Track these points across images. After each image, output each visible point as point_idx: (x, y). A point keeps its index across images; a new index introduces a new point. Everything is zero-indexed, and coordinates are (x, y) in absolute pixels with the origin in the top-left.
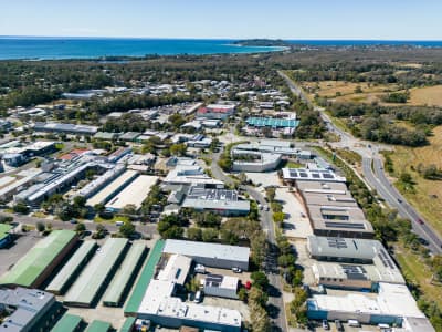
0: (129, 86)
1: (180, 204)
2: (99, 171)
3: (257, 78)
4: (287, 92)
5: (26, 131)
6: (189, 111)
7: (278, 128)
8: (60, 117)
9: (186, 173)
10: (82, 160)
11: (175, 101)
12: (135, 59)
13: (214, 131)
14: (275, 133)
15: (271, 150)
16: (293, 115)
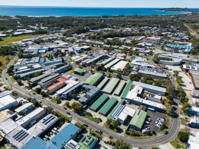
0: (113, 28)
1: (137, 71)
2: (107, 57)
3: (172, 27)
4: (188, 34)
5: (80, 42)
6: (139, 39)
7: (182, 49)
8: (90, 39)
9: (139, 62)
10: (100, 53)
11: (133, 35)
12: (114, 17)
13: (151, 48)
14: (180, 51)
15: (178, 57)
16: (190, 44)
